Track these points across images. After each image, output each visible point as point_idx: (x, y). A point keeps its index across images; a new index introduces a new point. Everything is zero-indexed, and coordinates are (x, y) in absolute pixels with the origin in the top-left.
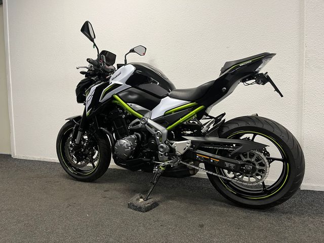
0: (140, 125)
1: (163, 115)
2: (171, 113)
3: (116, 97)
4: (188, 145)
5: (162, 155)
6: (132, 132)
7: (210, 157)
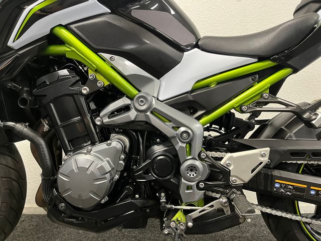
0: (132, 115)
1: (189, 89)
2: (207, 86)
3: (65, 34)
4: (262, 159)
5: (189, 188)
6: (105, 133)
7: (310, 184)
